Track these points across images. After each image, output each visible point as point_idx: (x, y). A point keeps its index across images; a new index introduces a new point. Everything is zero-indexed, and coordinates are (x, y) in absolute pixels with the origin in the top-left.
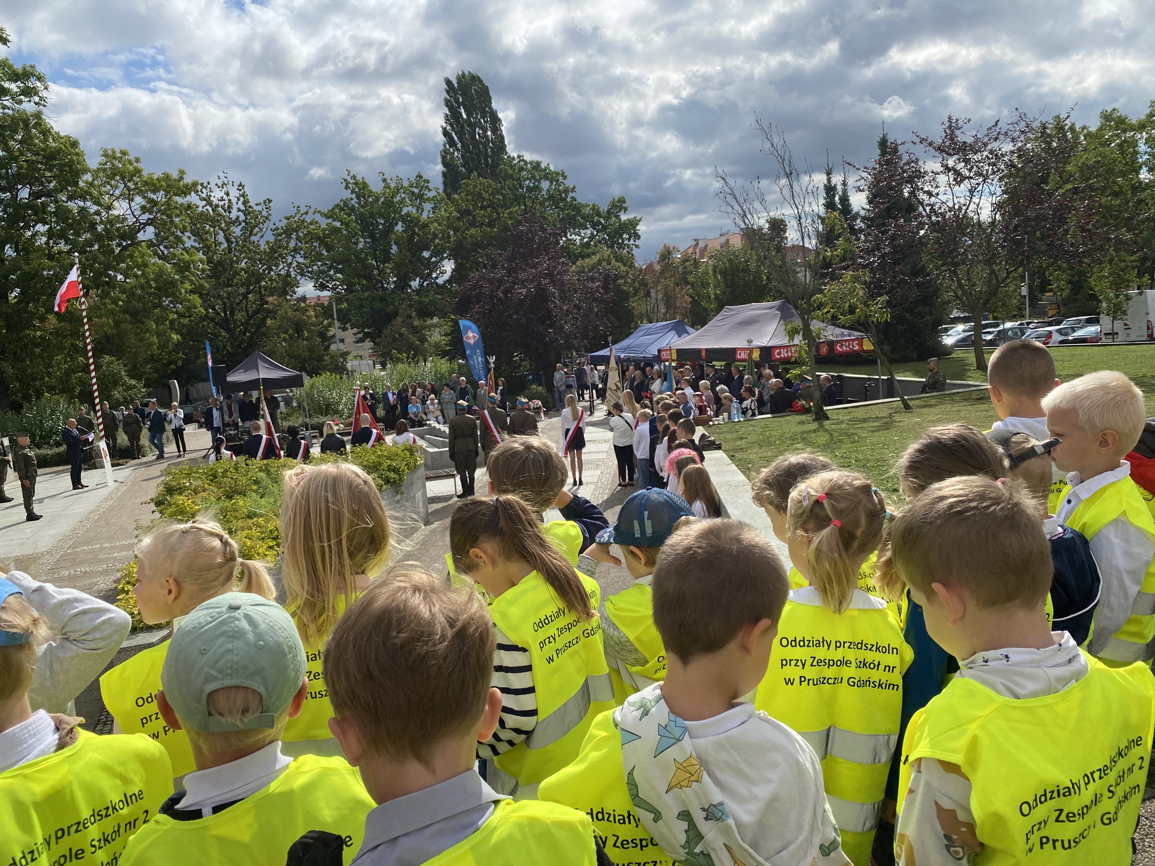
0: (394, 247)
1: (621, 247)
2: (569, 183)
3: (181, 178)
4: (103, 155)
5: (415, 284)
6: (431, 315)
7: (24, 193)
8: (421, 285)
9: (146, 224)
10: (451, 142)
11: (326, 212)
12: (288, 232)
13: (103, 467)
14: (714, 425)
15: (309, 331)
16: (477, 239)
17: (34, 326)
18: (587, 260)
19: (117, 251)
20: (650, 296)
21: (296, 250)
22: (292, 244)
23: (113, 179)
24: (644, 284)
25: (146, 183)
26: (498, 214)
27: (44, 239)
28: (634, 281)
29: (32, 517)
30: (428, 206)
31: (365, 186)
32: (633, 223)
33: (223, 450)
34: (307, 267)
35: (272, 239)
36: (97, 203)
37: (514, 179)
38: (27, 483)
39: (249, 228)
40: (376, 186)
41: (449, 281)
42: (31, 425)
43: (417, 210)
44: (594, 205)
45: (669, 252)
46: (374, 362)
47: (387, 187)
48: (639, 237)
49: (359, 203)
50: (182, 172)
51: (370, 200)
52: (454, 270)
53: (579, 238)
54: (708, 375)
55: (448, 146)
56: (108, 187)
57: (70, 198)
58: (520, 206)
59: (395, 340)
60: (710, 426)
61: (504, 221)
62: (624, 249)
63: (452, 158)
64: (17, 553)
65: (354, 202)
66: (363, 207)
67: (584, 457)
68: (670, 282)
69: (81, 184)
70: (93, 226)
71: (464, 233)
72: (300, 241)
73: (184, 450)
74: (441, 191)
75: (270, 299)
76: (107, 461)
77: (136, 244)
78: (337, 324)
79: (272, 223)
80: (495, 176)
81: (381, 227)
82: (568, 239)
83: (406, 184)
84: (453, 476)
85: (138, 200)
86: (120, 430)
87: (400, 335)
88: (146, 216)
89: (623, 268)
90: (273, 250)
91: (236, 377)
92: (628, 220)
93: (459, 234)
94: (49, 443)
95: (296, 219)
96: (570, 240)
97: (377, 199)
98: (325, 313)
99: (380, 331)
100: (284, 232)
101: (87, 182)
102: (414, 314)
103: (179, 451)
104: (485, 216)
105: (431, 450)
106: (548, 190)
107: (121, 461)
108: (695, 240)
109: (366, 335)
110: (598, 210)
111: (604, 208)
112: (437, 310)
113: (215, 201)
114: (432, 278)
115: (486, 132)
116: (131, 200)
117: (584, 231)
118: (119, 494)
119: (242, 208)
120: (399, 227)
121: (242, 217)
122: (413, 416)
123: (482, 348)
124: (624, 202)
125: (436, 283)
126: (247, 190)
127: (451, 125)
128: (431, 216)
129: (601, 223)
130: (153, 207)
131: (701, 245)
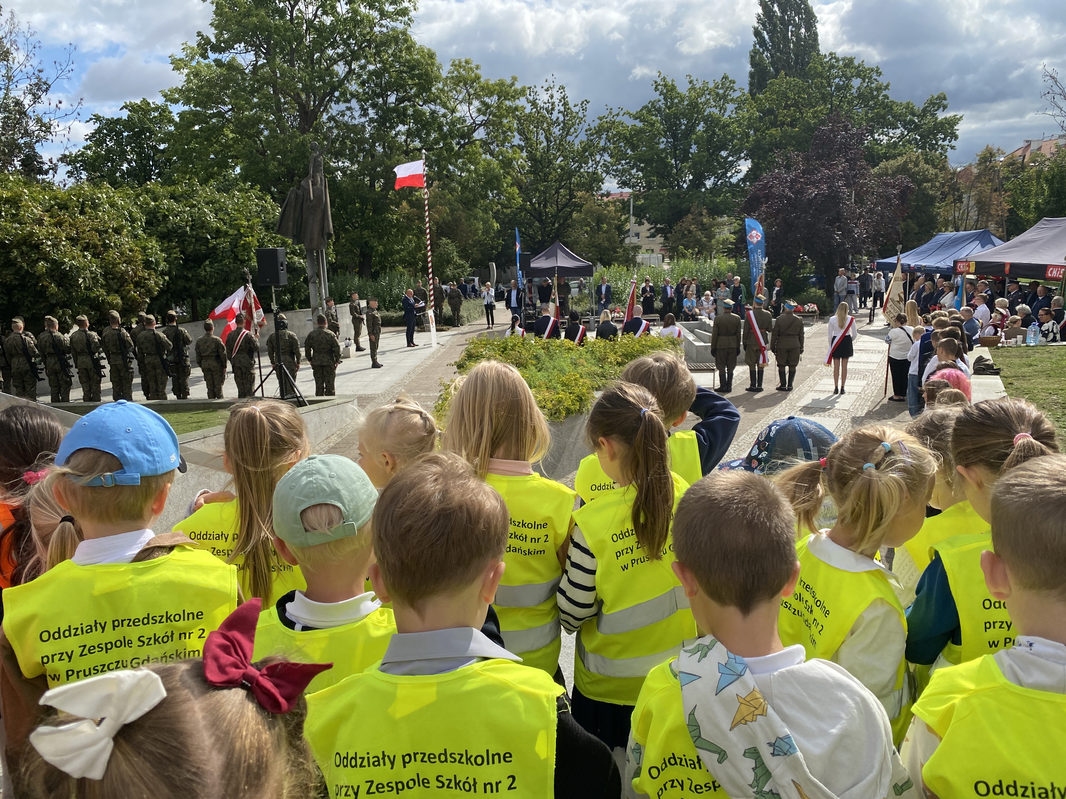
0: (694, 147)
1: (933, 148)
2: (883, 80)
3: (513, 84)
4: (452, 66)
5: (709, 183)
6: (721, 214)
7: (392, 99)
8: (715, 184)
9: (480, 125)
10: (761, 41)
11: (635, 113)
12: (599, 131)
13: (429, 331)
14: (1002, 347)
15: (609, 224)
16: (776, 139)
17: (392, 210)
18: (891, 162)
19: (456, 148)
20: (962, 202)
21: (604, 149)
22: (602, 143)
23: (458, 85)
24: (954, 188)
25: (483, 89)
26: (802, 114)
27: (404, 137)
28: (943, 185)
29: (376, 365)
30: (730, 107)
31: (673, 88)
32: (953, 122)
33: (517, 328)
34: (613, 166)
35: (585, 139)
36: (444, 106)
37: (823, 77)
38: (373, 337)
39: (566, 129)
40: (683, 88)
41: (743, 180)
42: (384, 291)
43: (720, 111)
44: (908, 104)
45: (992, 155)
46: (663, 256)
47: (693, 88)
48: (956, 138)
49: (666, 105)
50: (514, 79)
51: (676, 101)
52: (750, 170)
53: (887, 138)
54: (1009, 292)
55: (758, 46)
56: (454, 92)
57: (425, 102)
58: (826, 105)
59: (684, 235)
60: (998, 348)
61: (807, 121)
62: (937, 150)
63: (762, 59)
64: (361, 393)
65: (661, 104)
66: (669, 108)
67: (849, 366)
68: (987, 188)
69: (433, 90)
70: (440, 127)
71: (764, 132)
72: (609, 141)
73: (493, 324)
74: (746, 90)
75: (579, 194)
76: (433, 326)
77: (472, 143)
78: (633, 219)
79: (587, 124)
80: (804, 75)
81: (683, 127)
82: (874, 140)
83: (711, 85)
84: (713, 370)
85: (476, 103)
86: (446, 300)
87: (690, 232)
88: (481, 118)
89: (932, 171)
90: (585, 150)
91: (538, 263)
92: (946, 119)
93: (758, 133)
94: (395, 307)
95: (608, 120)
96: (876, 140)
97: (682, 100)
98: (624, 208)
99: (671, 228)
100: (596, 133)
101: (438, 89)
102: (705, 212)
103: (489, 324)
104: (788, 116)
105: (697, 344)
106: (859, 88)
107: (444, 328)
108: (1027, 141)
109: (658, 231)
110: (912, 108)
111: (919, 106)
112: (726, 209)
113: (540, 103)
114: (727, 177)
115: (800, 29)
116: (470, 104)
117: (893, 131)
118: (439, 354)
119: (562, 109)
120: (701, 127)
121: (561, 118)
122: (687, 310)
123: (764, 248)
124: (945, 99)
125: (730, 182)
126: (568, 92)
127: (764, 25)
128: (734, 116)
129: (914, 122)
130: (487, 110)
131: (1034, 147)
